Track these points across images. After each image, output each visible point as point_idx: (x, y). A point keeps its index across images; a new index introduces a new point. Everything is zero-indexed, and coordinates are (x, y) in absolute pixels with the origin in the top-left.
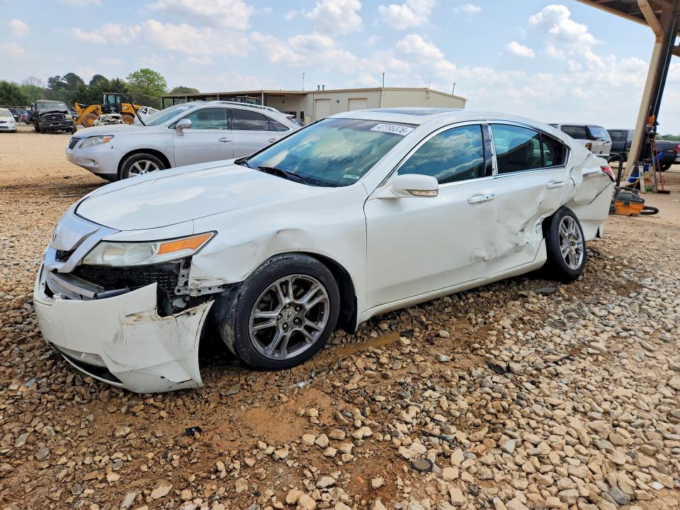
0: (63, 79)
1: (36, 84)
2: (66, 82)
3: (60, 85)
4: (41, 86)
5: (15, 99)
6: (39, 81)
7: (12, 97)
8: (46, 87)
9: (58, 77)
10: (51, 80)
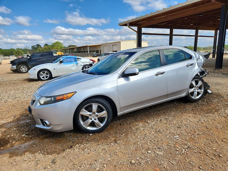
0: (35, 46)
1: (28, 48)
2: (36, 47)
3: (35, 48)
4: (29, 49)
5: (21, 54)
6: (29, 47)
7: (19, 53)
8: (31, 49)
9: (34, 46)
10: (32, 47)
